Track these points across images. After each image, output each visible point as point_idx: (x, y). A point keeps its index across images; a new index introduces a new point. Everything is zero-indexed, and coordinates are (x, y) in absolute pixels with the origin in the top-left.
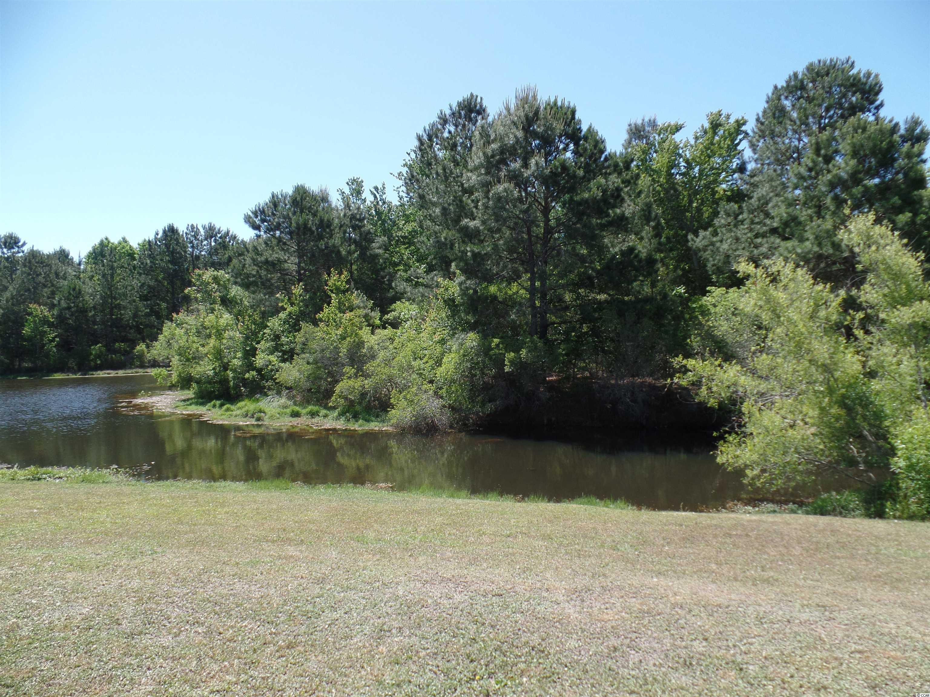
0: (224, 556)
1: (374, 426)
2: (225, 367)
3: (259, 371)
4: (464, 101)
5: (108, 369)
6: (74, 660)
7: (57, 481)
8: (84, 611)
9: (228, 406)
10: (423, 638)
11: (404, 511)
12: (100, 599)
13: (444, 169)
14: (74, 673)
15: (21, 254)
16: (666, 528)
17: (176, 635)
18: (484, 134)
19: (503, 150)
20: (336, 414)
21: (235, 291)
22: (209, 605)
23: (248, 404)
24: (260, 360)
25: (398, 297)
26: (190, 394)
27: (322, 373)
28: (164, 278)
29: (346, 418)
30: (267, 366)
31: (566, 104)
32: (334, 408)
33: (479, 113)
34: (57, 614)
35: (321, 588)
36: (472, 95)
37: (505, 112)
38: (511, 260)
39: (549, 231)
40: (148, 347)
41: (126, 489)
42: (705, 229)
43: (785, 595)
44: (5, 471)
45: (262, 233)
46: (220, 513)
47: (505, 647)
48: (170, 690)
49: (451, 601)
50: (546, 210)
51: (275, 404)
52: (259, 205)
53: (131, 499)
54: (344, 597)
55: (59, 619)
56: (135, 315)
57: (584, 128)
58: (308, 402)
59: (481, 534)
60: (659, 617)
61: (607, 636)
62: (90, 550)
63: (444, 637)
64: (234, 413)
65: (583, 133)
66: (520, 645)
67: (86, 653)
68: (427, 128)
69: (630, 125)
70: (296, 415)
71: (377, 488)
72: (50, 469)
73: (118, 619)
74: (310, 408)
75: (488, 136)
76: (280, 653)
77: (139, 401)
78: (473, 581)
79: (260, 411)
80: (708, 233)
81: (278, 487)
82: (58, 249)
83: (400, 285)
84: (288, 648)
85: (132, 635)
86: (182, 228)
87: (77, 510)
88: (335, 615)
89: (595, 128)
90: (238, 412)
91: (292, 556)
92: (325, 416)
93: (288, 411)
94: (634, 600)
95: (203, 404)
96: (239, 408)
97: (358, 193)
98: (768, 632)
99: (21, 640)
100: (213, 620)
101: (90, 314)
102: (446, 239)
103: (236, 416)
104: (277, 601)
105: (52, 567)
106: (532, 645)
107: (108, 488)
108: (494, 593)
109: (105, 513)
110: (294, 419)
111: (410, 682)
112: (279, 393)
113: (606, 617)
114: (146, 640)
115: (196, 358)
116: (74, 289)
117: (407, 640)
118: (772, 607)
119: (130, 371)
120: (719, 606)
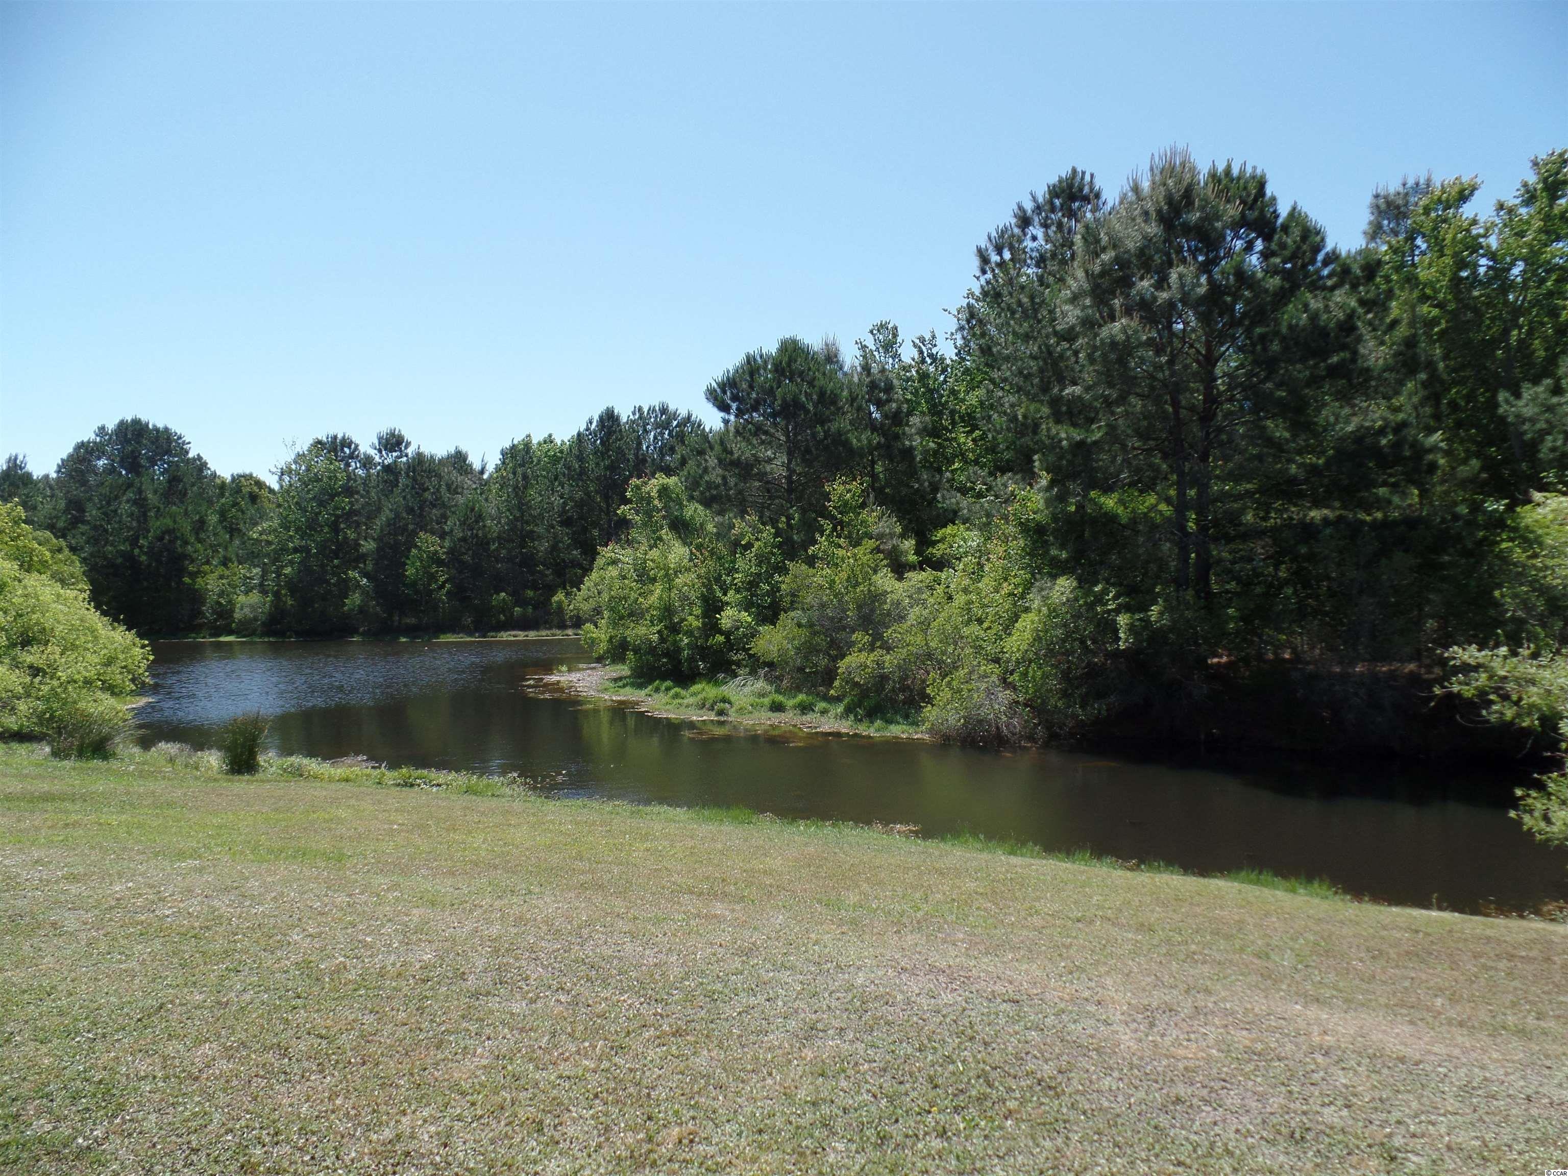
0: (620, 906)
1: (899, 731)
2: (674, 629)
3: (727, 634)
4: (1060, 181)
5: (514, 629)
6: (402, 1016)
7: (435, 789)
8: (425, 957)
9: (677, 690)
10: (872, 1046)
11: (919, 867)
12: (448, 945)
13: (1032, 298)
14: (400, 1032)
15: (404, 459)
16: (1384, 933)
17: (533, 1001)
18: (1091, 237)
19: (1121, 262)
20: (840, 709)
21: (694, 511)
22: (583, 967)
23: (706, 688)
24: (728, 618)
25: (951, 517)
26: (624, 670)
27: (821, 641)
28: (597, 492)
29: (856, 716)
30: (738, 628)
31: (1249, 170)
32: (838, 699)
33: (1086, 199)
34: (393, 958)
35: (743, 962)
36: (1074, 171)
37: (1131, 196)
38: (1144, 450)
39: (1212, 399)
40: (568, 594)
41: (517, 805)
42: (1536, 381)
43: (1547, 1057)
44: (369, 771)
45: (732, 418)
46: (638, 850)
47: (994, 1075)
48: (510, 1068)
49: (933, 1001)
50: (1210, 360)
51: (747, 689)
52: (728, 371)
53: (522, 820)
54: (773, 978)
55: (394, 964)
56: (554, 548)
57: (1283, 210)
58: (798, 689)
59: (1032, 912)
60: (1277, 1064)
61: (1172, 1080)
62: (449, 881)
63: (907, 1049)
64: (686, 701)
65: (1280, 221)
66: (1020, 1074)
67: (418, 1009)
68: (994, 234)
69: (1377, 196)
70: (777, 708)
71: (889, 832)
72: (425, 772)
73: (464, 973)
74: (801, 697)
75: (1098, 241)
76: (660, 1040)
77: (554, 678)
78: (979, 977)
79: (724, 700)
80: (1540, 389)
81: (737, 819)
82: (452, 451)
83: (948, 499)
84: (674, 1035)
85: (476, 995)
86: (625, 413)
87: (448, 830)
88: (752, 1001)
89: (1304, 210)
90: (691, 700)
91: (715, 916)
92: (824, 712)
93: (766, 701)
94: (1244, 1033)
95: (640, 686)
96: (694, 694)
97: (889, 345)
98: (1475, 1111)
99: (345, 984)
100: (583, 989)
101: (493, 547)
102: (1025, 417)
103: (687, 706)
104: (675, 972)
105: (397, 899)
106: (1039, 1076)
107: (494, 802)
108: (1006, 998)
109: (481, 837)
110: (777, 714)
111: (832, 1102)
112: (753, 672)
113: (1181, 1052)
114: (493, 1003)
115: (635, 614)
116: (472, 510)
117: (846, 1046)
118: (1507, 1074)
119: (544, 633)
120: (1402, 1060)
